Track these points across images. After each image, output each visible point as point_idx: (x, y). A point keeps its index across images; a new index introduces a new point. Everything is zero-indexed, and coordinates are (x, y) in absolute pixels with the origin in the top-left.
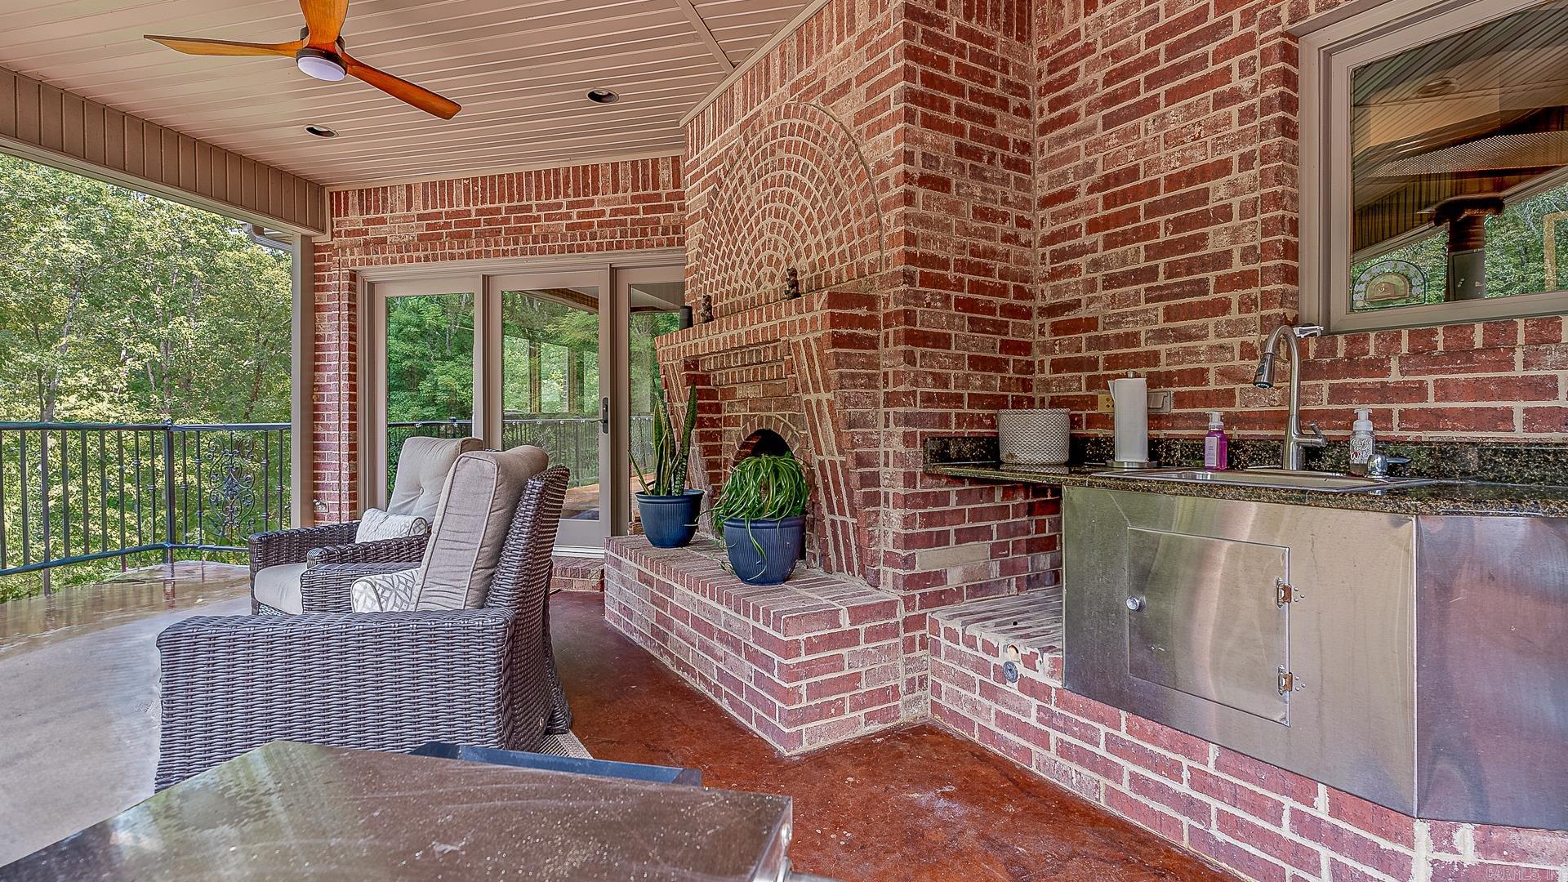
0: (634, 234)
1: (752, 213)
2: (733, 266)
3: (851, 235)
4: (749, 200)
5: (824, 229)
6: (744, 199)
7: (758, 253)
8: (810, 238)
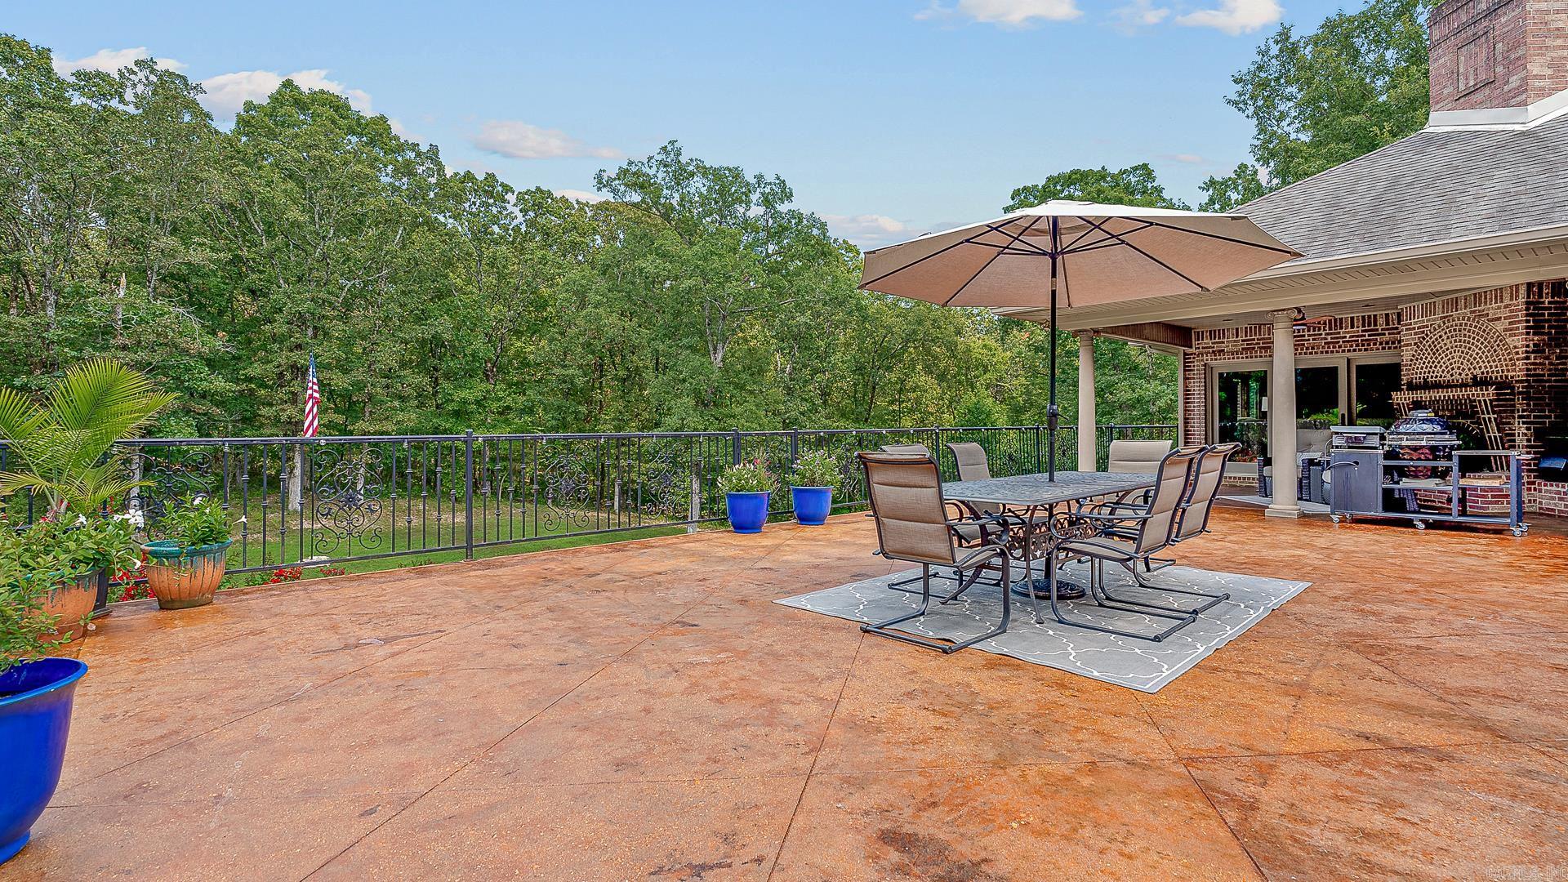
0: (1363, 345)
1: (1448, 349)
2: (1436, 367)
3: (1502, 366)
4: (1445, 344)
5: (1489, 362)
6: (1442, 344)
7: (1451, 364)
8: (1481, 364)
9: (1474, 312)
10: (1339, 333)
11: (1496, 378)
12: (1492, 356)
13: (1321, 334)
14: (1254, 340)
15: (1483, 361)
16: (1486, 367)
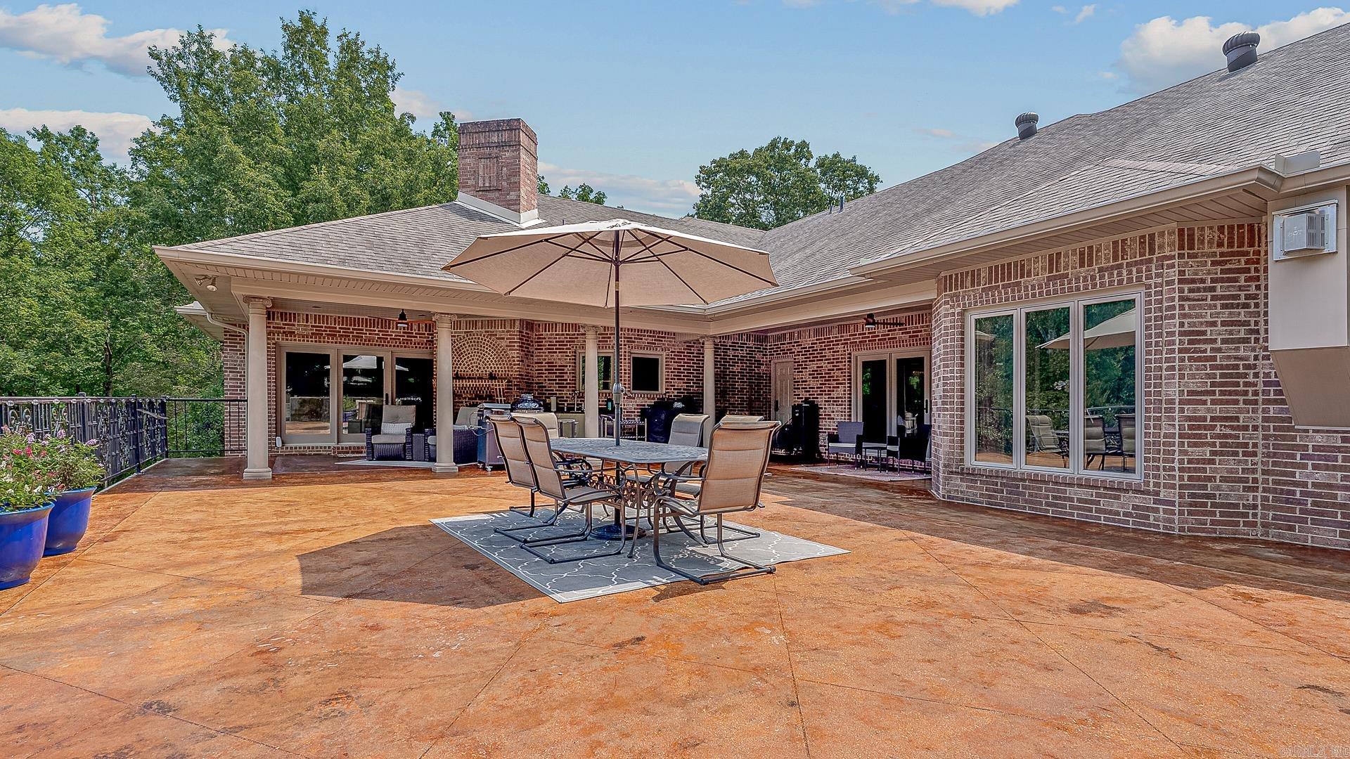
1: (469, 353)
2: (460, 364)
3: (505, 368)
4: (468, 350)
5: (497, 365)
6: (465, 349)
7: (471, 364)
8: (492, 365)
9: (488, 332)
10: (388, 332)
11: (502, 375)
12: (499, 361)
13: (375, 331)
14: (322, 327)
15: (493, 364)
16: (495, 368)
